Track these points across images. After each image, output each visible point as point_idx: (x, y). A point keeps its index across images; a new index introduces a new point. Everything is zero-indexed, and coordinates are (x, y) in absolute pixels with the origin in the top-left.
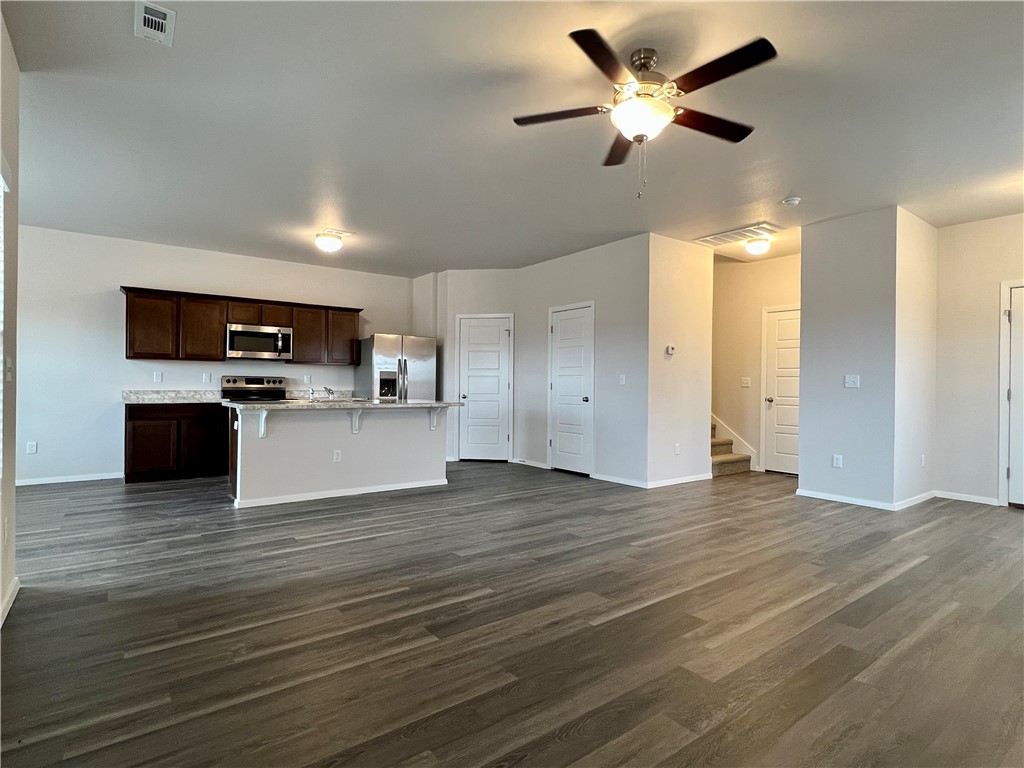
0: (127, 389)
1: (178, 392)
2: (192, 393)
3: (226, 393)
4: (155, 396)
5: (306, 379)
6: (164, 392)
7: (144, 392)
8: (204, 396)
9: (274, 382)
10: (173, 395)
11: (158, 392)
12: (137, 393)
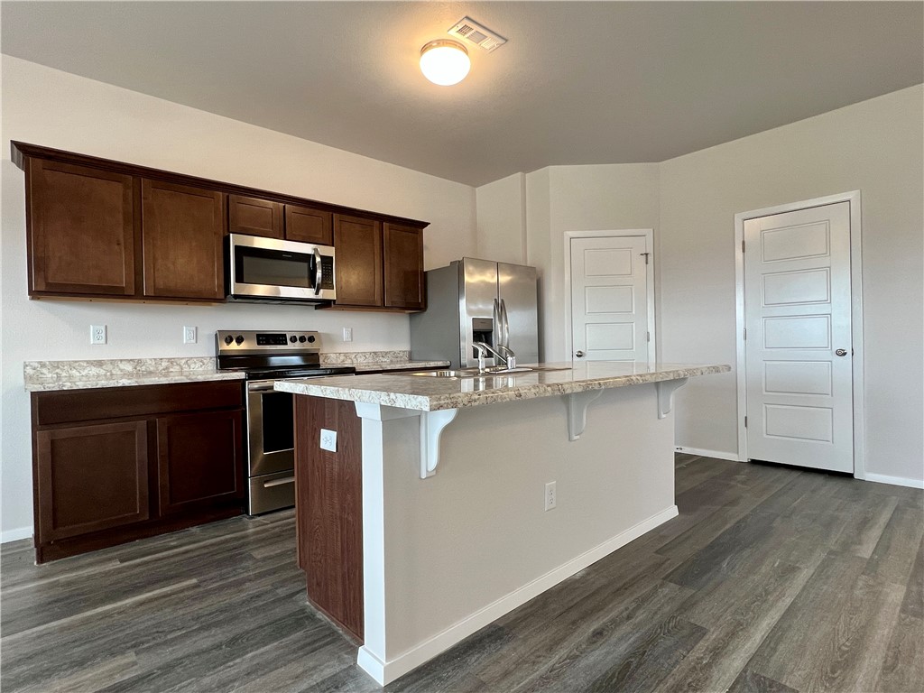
0: (34, 359)
1: (139, 361)
2: (165, 364)
3: (225, 361)
4: (94, 371)
5: (345, 334)
6: (112, 362)
7: (72, 365)
8: (186, 368)
9: (302, 339)
10: (129, 368)
11: (100, 364)
12: (56, 365)
